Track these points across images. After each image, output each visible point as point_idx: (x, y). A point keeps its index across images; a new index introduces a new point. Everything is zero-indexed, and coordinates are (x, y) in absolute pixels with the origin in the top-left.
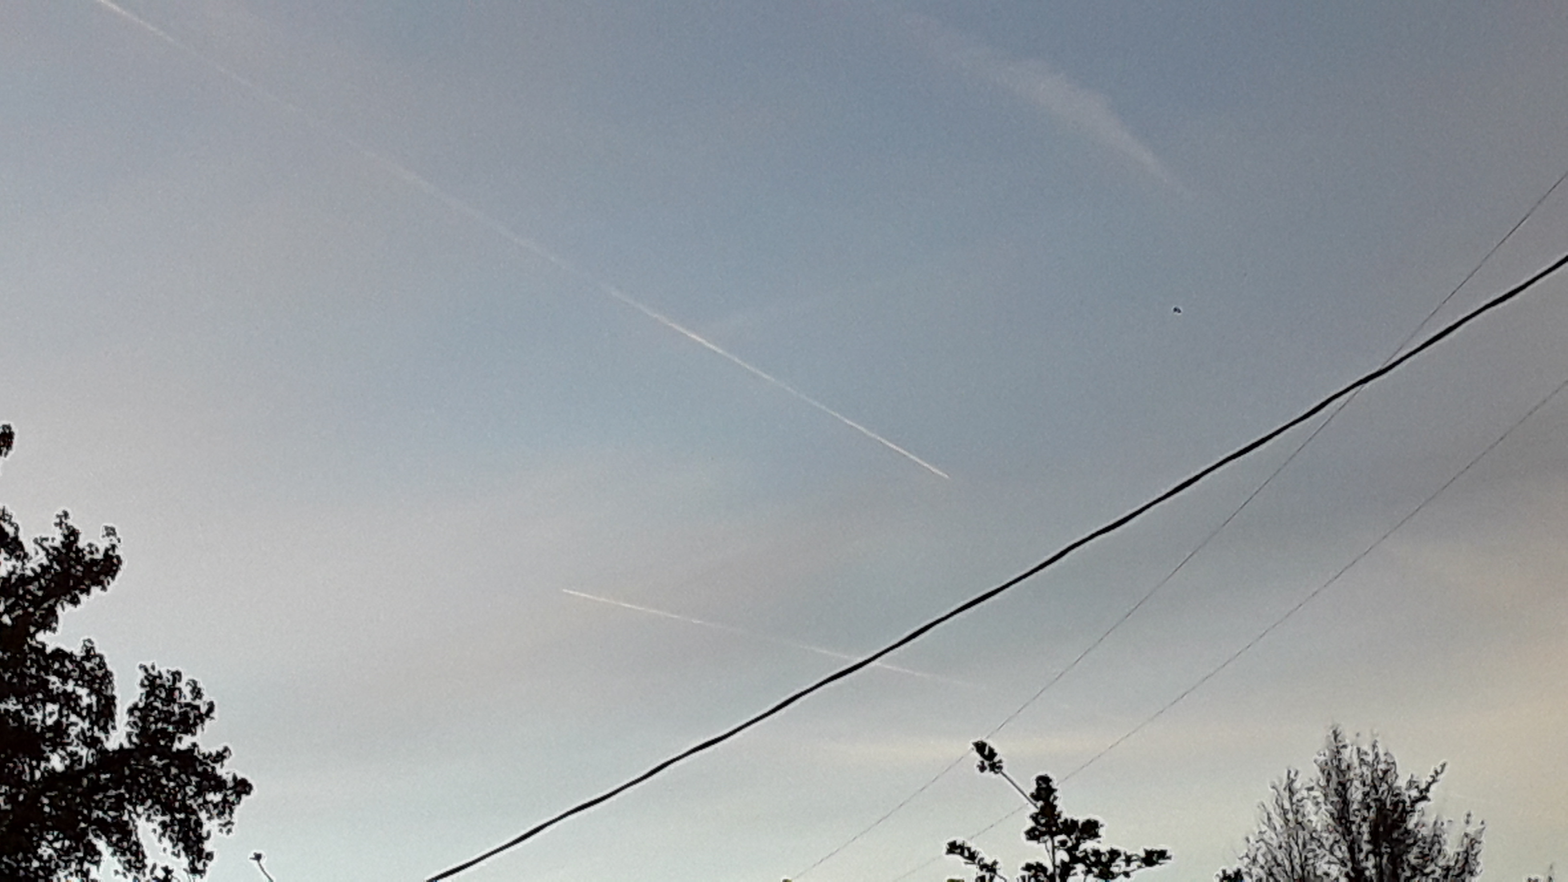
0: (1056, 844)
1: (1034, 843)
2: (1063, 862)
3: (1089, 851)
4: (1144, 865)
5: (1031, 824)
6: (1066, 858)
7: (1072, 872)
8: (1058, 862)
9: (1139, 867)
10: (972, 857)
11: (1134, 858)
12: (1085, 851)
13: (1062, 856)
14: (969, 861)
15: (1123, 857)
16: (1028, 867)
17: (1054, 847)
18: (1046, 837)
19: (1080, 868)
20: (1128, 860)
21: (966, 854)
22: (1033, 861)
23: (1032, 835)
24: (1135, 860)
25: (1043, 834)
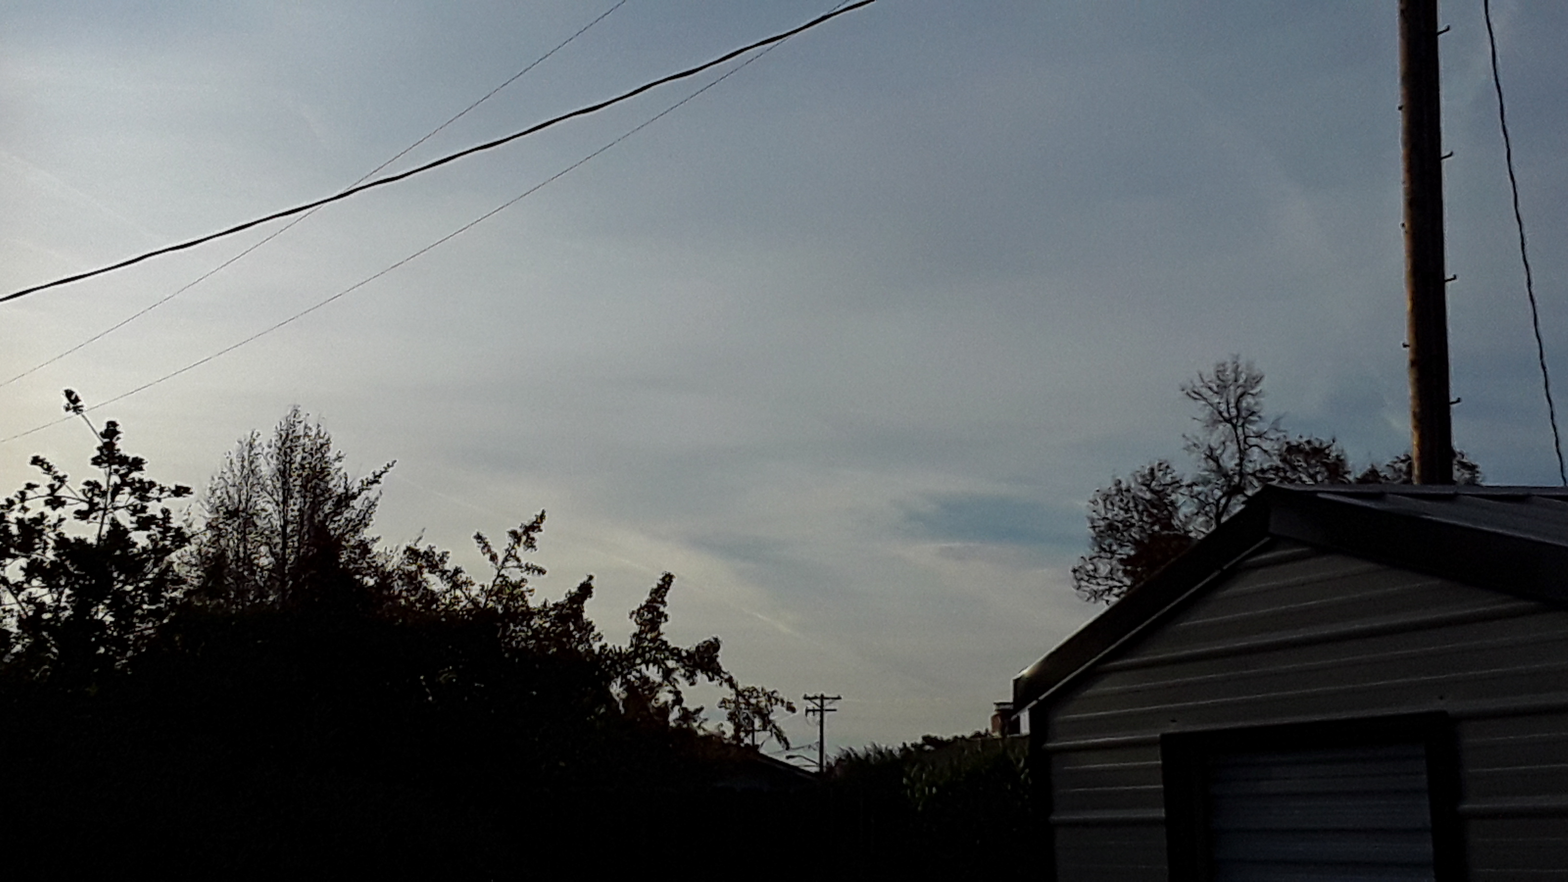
0: (112, 471)
1: (96, 467)
2: (115, 484)
3: (137, 479)
4: (172, 495)
5: (97, 453)
6: (119, 481)
7: (121, 492)
8: (112, 483)
9: (169, 496)
10: (49, 469)
11: (167, 489)
12: (133, 479)
13: (115, 479)
14: (47, 472)
15: (158, 487)
16: (88, 483)
17: (110, 474)
18: (106, 465)
19: (127, 489)
20: (162, 490)
21: (45, 466)
22: (92, 480)
23: (96, 461)
24: (167, 491)
25: (104, 462)
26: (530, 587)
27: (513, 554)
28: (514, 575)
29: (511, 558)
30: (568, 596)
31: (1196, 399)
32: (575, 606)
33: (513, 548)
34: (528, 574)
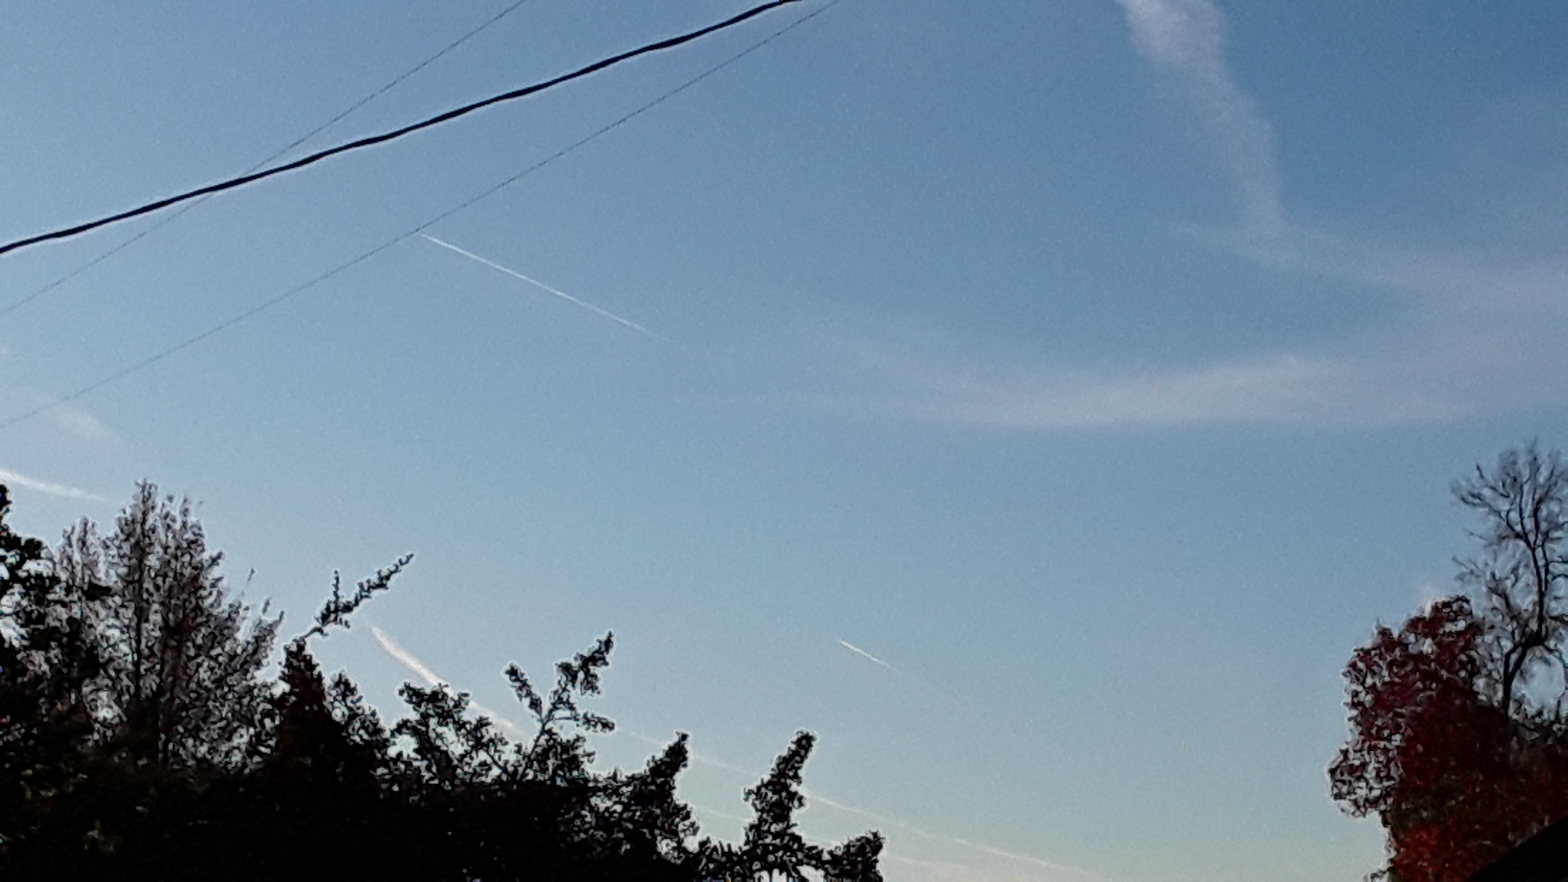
3: (32, 573)
4: (84, 598)
9: (80, 599)
12: (28, 572)
26: (589, 750)
27: (565, 700)
28: (566, 731)
29: (561, 706)
30: (652, 764)
31: (1474, 504)
32: (659, 780)
33: (564, 690)
34: (587, 729)
